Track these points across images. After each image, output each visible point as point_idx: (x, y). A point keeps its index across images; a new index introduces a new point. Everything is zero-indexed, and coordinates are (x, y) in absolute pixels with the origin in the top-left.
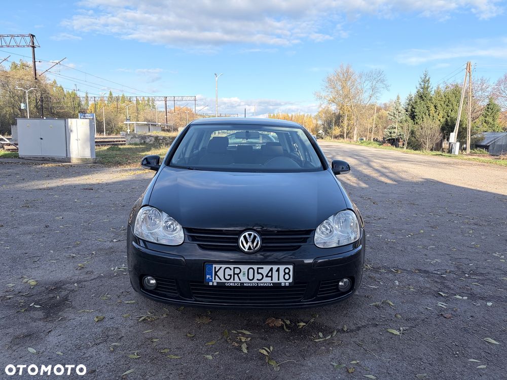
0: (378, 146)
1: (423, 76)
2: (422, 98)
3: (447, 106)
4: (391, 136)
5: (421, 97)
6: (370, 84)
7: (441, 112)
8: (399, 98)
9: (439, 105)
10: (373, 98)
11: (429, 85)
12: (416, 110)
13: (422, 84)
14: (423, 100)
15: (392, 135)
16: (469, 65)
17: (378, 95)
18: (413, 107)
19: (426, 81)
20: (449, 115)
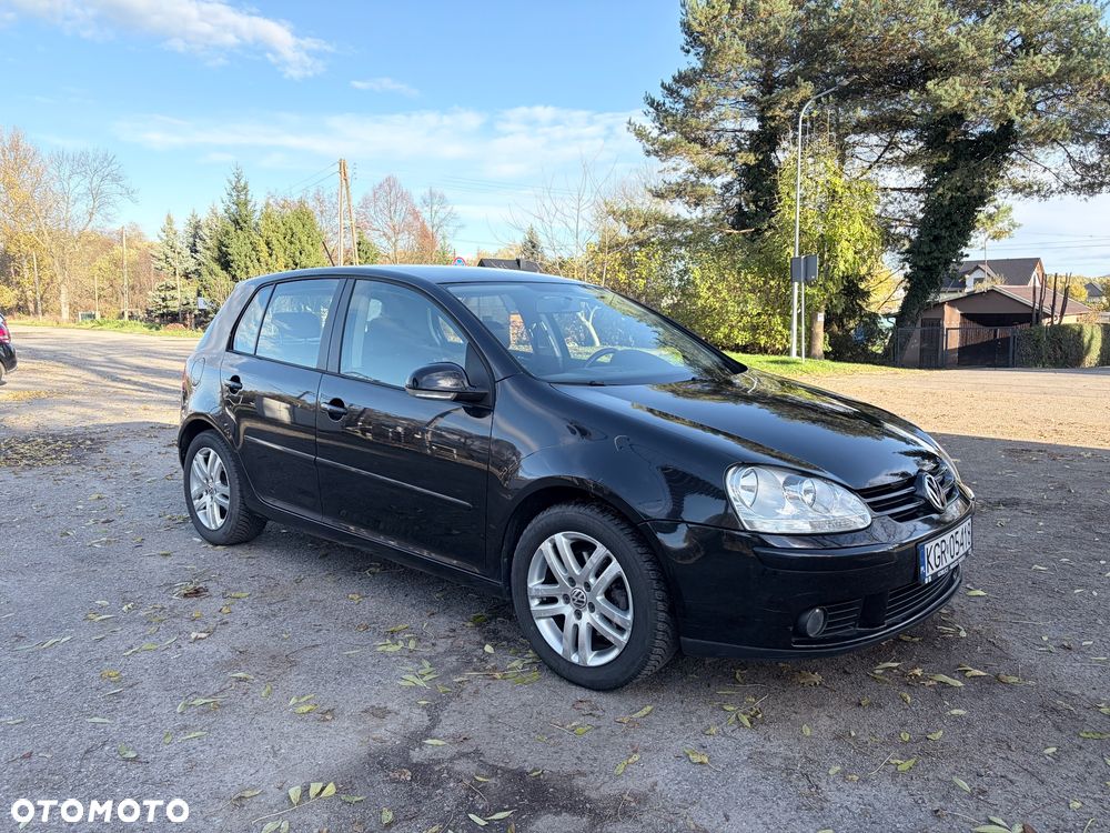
0: (146, 329)
1: (234, 180)
2: (238, 223)
3: (291, 243)
4: (165, 307)
5: (236, 222)
6: (86, 183)
7: (281, 254)
8: (171, 221)
9: (275, 242)
10: (97, 216)
11: (249, 197)
12: (230, 251)
13: (234, 194)
14: (241, 229)
15: (169, 303)
16: (342, 165)
17: (110, 210)
18: (222, 243)
19: (240, 189)
20: (297, 261)
